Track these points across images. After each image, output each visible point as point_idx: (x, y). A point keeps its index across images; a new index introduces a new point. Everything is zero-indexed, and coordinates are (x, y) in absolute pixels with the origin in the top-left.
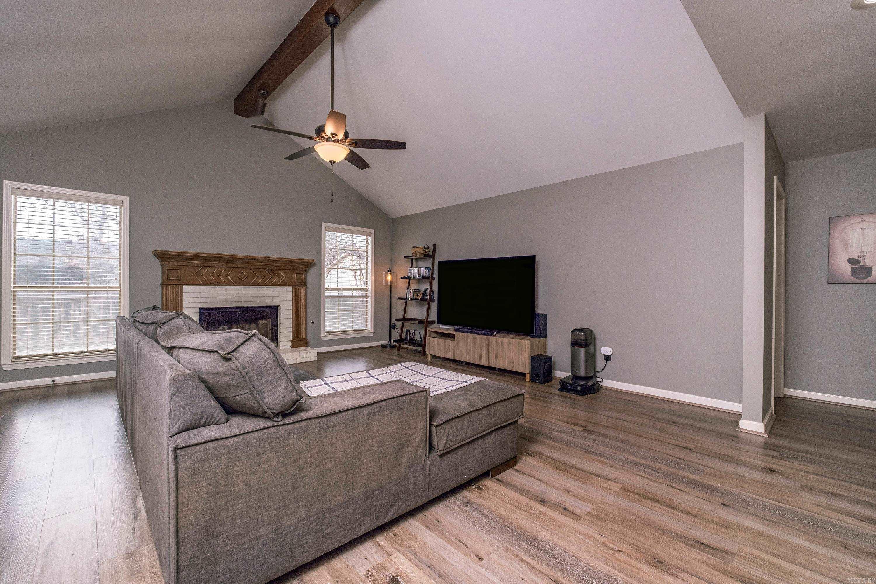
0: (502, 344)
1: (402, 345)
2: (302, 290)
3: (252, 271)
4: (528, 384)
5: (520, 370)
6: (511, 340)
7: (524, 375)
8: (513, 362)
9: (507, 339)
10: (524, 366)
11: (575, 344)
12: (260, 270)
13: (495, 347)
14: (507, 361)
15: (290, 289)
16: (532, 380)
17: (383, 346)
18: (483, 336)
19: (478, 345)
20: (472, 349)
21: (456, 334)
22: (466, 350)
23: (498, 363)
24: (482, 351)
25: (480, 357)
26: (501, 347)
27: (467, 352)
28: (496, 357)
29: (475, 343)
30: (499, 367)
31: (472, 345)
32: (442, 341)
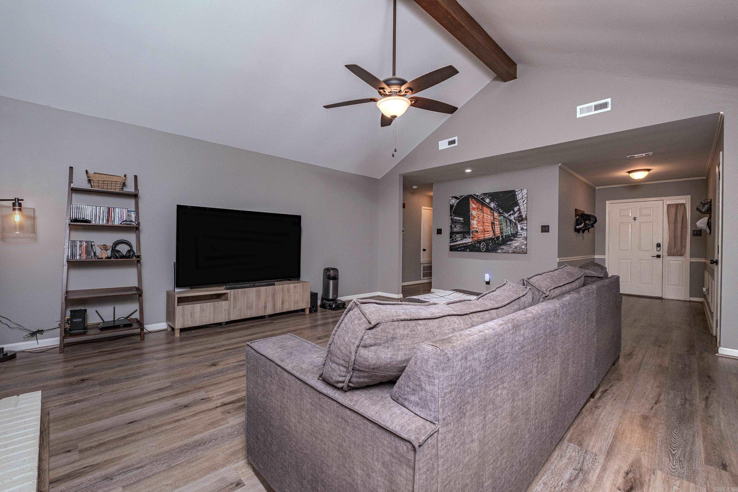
0: (288, 289)
4: (307, 316)
5: (303, 307)
8: (298, 303)
9: (293, 285)
10: (307, 302)
13: (281, 294)
14: (292, 303)
16: (310, 313)
18: (268, 287)
19: (263, 296)
20: (254, 304)
21: (231, 293)
22: (247, 306)
23: (284, 307)
24: (267, 301)
25: (265, 307)
26: (287, 293)
27: (248, 308)
28: (283, 303)
29: (258, 295)
30: (285, 310)
31: (254, 299)
32: (208, 306)
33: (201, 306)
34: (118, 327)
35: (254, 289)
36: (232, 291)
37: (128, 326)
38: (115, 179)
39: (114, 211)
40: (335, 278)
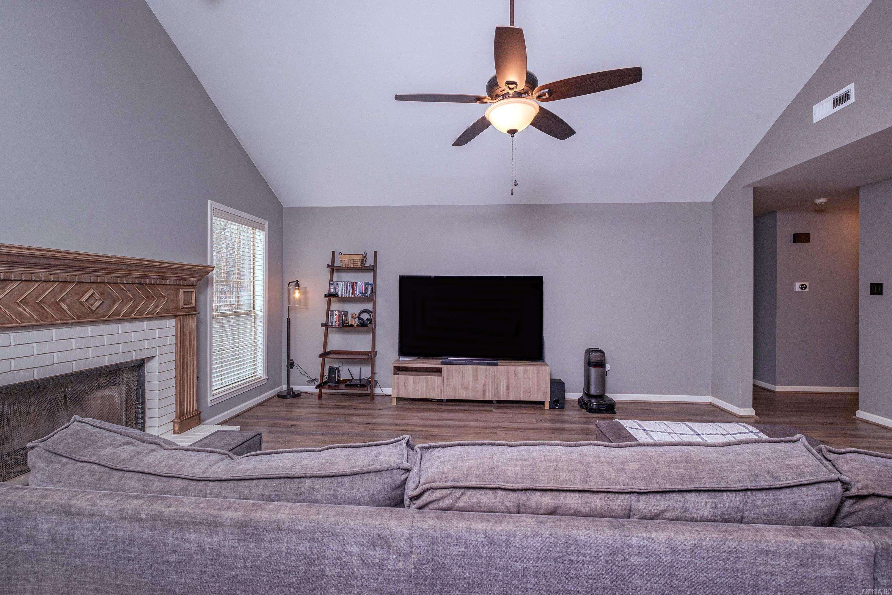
0: (516, 373)
1: (324, 391)
2: (192, 322)
3: (111, 289)
4: (547, 412)
5: (539, 399)
6: (528, 368)
7: (543, 403)
8: (530, 392)
9: (522, 368)
10: (545, 394)
11: (589, 364)
12: (125, 287)
13: (506, 377)
14: (522, 392)
15: (172, 322)
16: (551, 408)
17: (280, 396)
18: (488, 367)
19: (481, 377)
20: (471, 383)
21: (444, 367)
22: (462, 386)
23: (510, 395)
24: (487, 384)
25: (484, 391)
26: (513, 376)
27: (463, 388)
28: (508, 389)
29: (476, 375)
30: (510, 399)
31: (471, 378)
32: (421, 379)
33: (413, 378)
34: (355, 386)
35: (470, 367)
36: (446, 366)
37: (363, 386)
38: (355, 257)
39: (356, 285)
40: (601, 364)
